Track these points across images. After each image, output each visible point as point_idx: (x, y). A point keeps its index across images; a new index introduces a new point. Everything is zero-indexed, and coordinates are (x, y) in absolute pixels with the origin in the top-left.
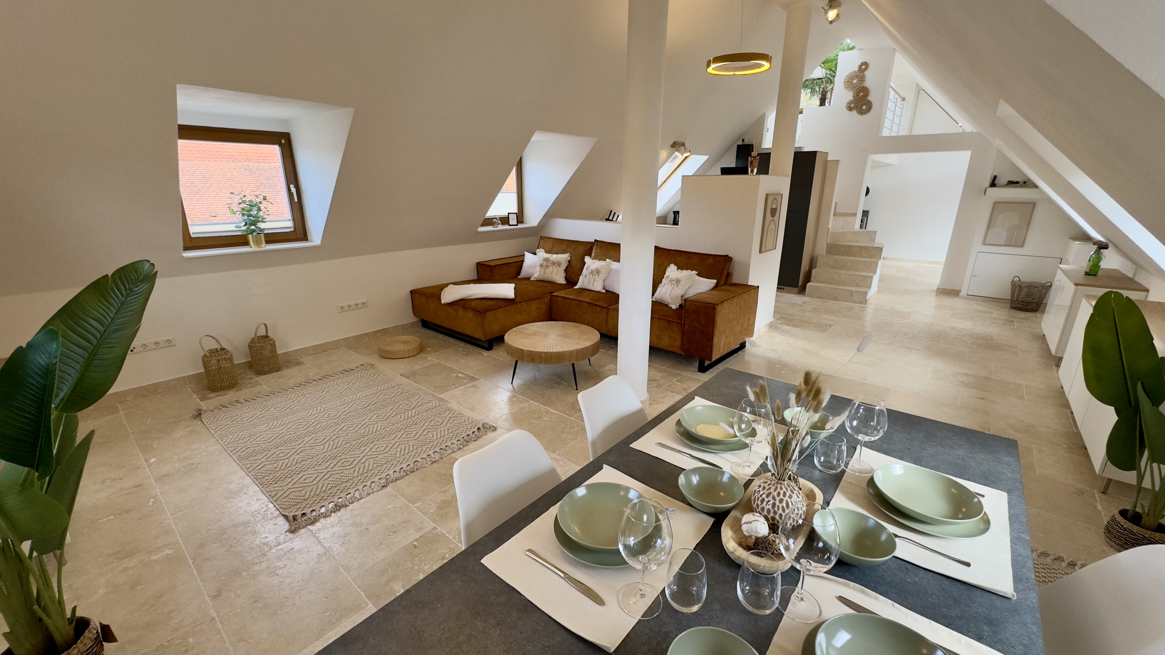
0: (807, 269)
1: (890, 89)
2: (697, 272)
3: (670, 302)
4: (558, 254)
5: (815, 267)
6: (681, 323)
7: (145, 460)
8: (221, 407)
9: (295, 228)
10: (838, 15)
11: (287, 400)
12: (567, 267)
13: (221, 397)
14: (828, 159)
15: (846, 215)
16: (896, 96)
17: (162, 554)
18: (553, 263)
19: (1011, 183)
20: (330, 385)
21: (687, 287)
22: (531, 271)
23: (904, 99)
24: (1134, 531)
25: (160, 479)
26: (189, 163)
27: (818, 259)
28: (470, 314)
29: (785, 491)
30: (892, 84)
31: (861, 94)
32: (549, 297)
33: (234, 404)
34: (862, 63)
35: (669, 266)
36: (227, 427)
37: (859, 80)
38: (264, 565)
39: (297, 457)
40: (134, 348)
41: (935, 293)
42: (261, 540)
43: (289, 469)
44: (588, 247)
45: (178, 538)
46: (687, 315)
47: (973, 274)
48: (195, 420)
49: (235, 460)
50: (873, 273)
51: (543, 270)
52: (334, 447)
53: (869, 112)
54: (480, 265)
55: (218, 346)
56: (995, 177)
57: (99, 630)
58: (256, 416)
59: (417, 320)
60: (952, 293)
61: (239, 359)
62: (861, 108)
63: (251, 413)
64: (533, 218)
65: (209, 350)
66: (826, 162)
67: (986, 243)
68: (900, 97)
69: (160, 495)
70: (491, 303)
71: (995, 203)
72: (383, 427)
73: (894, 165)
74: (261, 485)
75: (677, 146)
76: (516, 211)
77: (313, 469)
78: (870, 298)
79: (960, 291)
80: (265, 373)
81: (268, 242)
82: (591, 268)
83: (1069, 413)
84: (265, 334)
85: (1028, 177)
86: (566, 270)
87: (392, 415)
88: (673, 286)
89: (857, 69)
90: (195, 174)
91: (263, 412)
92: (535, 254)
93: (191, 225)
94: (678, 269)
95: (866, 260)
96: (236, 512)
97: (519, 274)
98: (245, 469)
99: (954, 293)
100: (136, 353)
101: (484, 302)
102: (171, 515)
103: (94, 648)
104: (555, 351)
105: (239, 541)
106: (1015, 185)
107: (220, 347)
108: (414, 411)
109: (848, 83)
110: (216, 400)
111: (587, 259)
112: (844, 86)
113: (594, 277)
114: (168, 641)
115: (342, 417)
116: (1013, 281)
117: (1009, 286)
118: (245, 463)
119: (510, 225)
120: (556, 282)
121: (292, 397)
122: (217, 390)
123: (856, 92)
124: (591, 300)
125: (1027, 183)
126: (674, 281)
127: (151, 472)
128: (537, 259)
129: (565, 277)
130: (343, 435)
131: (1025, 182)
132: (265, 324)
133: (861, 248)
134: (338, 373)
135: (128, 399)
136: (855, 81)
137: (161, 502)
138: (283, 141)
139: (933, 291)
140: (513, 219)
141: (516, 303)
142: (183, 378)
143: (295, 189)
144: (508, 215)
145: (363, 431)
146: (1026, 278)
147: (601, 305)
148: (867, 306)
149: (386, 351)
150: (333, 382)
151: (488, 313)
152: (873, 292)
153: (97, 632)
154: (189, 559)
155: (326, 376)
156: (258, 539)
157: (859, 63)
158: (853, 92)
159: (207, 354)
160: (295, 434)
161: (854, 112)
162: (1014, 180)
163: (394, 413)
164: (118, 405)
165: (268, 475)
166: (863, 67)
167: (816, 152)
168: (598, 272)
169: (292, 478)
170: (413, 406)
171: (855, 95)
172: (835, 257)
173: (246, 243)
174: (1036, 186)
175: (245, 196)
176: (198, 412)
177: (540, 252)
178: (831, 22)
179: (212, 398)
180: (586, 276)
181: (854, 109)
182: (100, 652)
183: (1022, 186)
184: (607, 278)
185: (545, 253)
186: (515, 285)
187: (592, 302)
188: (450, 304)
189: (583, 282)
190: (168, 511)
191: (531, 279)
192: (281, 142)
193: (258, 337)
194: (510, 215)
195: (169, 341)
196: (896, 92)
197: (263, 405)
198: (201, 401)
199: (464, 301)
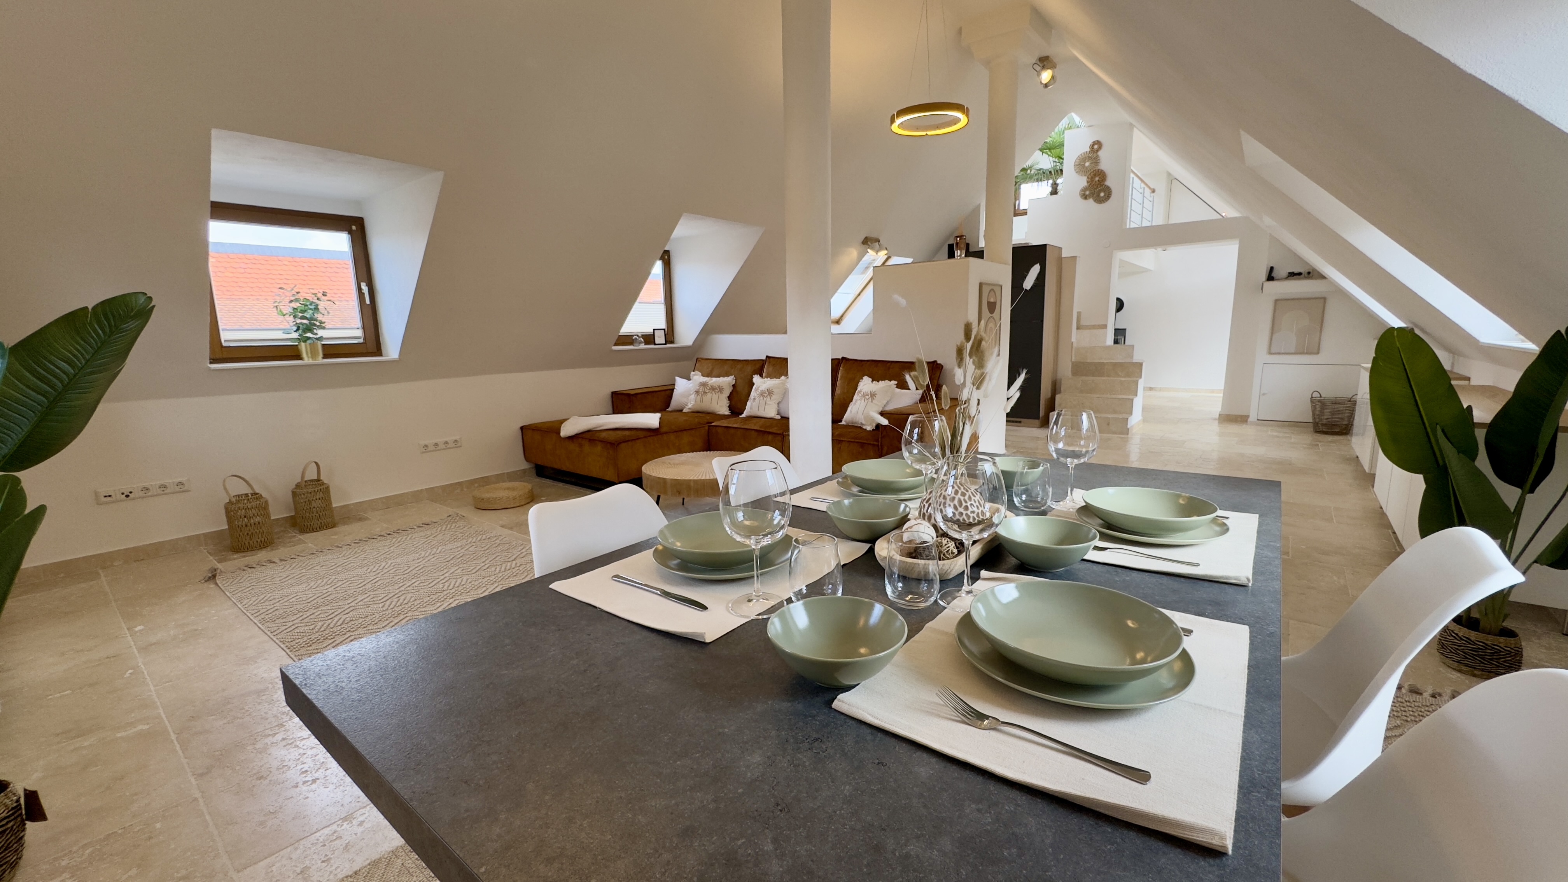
0: (1049, 395)
1: (1132, 175)
2: (896, 382)
3: (864, 422)
4: (719, 377)
5: (1060, 393)
6: (878, 445)
7: (128, 629)
8: (245, 568)
9: (365, 339)
10: (1053, 77)
11: (339, 557)
12: (731, 393)
13: (247, 558)
14: (1063, 256)
15: (1094, 327)
16: (1143, 185)
17: (135, 730)
18: (713, 389)
19: (1292, 275)
20: (401, 539)
21: (885, 402)
22: (684, 400)
23: (1154, 191)
24: (1472, 639)
25: (145, 649)
26: (238, 302)
27: (1062, 382)
28: (599, 448)
29: (958, 489)
30: (1132, 168)
31: (1097, 179)
32: (707, 428)
33: (264, 564)
34: (1094, 142)
35: (862, 379)
36: (251, 588)
37: (1093, 163)
38: (279, 737)
39: (344, 617)
40: (131, 492)
41: (1217, 421)
42: (280, 709)
43: (332, 630)
44: (758, 366)
45: (160, 711)
46: (884, 433)
47: (1261, 393)
48: (206, 584)
49: (256, 624)
50: (1134, 395)
51: (699, 397)
52: (399, 604)
53: (1109, 199)
54: (615, 395)
55: (249, 491)
56: (1272, 269)
57: (22, 801)
58: (294, 575)
59: (529, 467)
60: (1239, 419)
61: (278, 512)
62: (1098, 195)
63: (287, 572)
64: (687, 335)
65: (236, 496)
66: (1060, 259)
67: (1273, 351)
68: (1149, 188)
69: (142, 666)
70: (627, 433)
71: (1276, 301)
72: (469, 581)
73: (1150, 270)
74: (289, 648)
75: (868, 242)
76: (664, 326)
77: (365, 629)
78: (1132, 427)
79: (1248, 416)
80: (314, 530)
81: (326, 356)
82: (760, 389)
83: (1391, 534)
84: (315, 478)
85: (1311, 266)
86: (730, 398)
87: (484, 568)
88: (866, 401)
89: (1088, 150)
90: (246, 316)
91: (303, 571)
92: (689, 379)
93: (223, 330)
94: (873, 381)
95: (1123, 379)
96: (249, 679)
97: (668, 407)
98: (269, 633)
99: (1242, 419)
100: (134, 499)
101: (618, 432)
102: (155, 686)
103: (10, 821)
104: (708, 478)
105: (247, 711)
106: (1297, 276)
107: (252, 492)
108: (514, 562)
109: (1080, 167)
110: (239, 560)
111: (756, 379)
112: (1075, 170)
113: (765, 399)
114: (125, 827)
115: (414, 572)
116: (1312, 397)
117: (1309, 405)
118: (269, 626)
119: (655, 344)
120: (718, 413)
121: (347, 554)
122: (243, 550)
123: (1090, 177)
124: (760, 427)
125: (1311, 274)
126: (868, 395)
127: (134, 641)
128: (691, 385)
129: (729, 407)
130: (413, 591)
131: (1309, 273)
132: (316, 463)
133: (1115, 365)
134: (415, 527)
135: (115, 564)
136: (1087, 164)
137: (143, 673)
138: (354, 228)
139: (1215, 419)
140: (659, 337)
141: (661, 434)
142: (198, 536)
143: (367, 288)
144: (654, 332)
145: (441, 586)
146: (1328, 393)
147: (775, 431)
148: (1129, 436)
149: (483, 499)
150: (406, 537)
151: (623, 445)
152: (1135, 419)
153: (18, 801)
154: (172, 734)
155: (399, 530)
156: (275, 709)
157: (1090, 142)
158: (1086, 178)
159: (234, 500)
160: (346, 593)
161: (1091, 201)
162: (1296, 271)
163: (487, 566)
164: (100, 572)
165: (300, 637)
166: (1096, 147)
167: (1045, 245)
168: (770, 392)
169: (334, 640)
170: (514, 557)
171: (1089, 180)
172: (1084, 378)
173: (298, 357)
174: (1322, 277)
175: (298, 293)
176: (212, 572)
177: (694, 375)
178: (1046, 86)
179: (234, 559)
180: (754, 399)
181: (1090, 198)
182: (18, 831)
183: (1306, 278)
184: (782, 400)
185: (702, 377)
186: (661, 415)
187: (763, 429)
188: (571, 438)
189: (751, 408)
190: (150, 683)
191: (684, 411)
192: (351, 228)
193: (306, 481)
194: (655, 331)
195: (180, 484)
196: (1142, 181)
197: (304, 565)
198: (219, 562)
199: (590, 433)
